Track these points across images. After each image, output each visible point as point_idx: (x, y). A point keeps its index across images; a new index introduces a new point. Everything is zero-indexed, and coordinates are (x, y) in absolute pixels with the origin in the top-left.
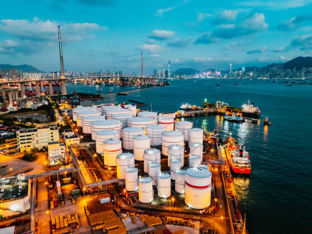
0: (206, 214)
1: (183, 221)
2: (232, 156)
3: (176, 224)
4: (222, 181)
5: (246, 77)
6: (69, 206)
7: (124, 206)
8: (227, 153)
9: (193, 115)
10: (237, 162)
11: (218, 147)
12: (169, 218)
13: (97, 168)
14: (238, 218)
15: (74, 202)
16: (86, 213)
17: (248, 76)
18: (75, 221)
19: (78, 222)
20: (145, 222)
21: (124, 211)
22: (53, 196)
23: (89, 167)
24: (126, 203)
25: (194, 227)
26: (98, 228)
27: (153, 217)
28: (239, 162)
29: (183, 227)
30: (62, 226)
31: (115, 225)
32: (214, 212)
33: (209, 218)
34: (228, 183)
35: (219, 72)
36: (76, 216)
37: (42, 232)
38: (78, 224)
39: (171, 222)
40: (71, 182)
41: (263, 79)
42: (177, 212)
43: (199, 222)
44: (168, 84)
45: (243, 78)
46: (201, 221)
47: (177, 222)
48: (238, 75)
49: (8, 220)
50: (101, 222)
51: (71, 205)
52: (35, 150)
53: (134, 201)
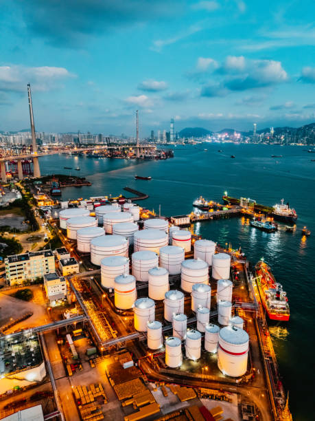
0: (243, 384)
1: (219, 394)
2: (267, 298)
3: (212, 398)
4: (257, 334)
5: (276, 142)
6: (88, 371)
7: (150, 371)
8: (260, 288)
9: (212, 218)
10: (273, 306)
11: (248, 277)
12: (203, 390)
13: (108, 312)
14: (278, 389)
15: (93, 366)
16: (109, 382)
17: (278, 140)
18: (100, 394)
19: (104, 395)
20: (177, 395)
21: (152, 379)
22: (66, 357)
23: (98, 310)
24: (151, 366)
25: (231, 403)
26: (128, 403)
27: (185, 388)
28: (275, 306)
29: (220, 402)
30: (88, 401)
31: (146, 400)
32: (252, 380)
33: (247, 389)
34: (264, 337)
35: (239, 135)
36: (100, 386)
37: (68, 408)
38: (104, 398)
39: (207, 396)
40: (83, 335)
41: (298, 145)
42: (211, 381)
43: (236, 395)
44: (172, 156)
45: (271, 144)
46: (238, 393)
47: (212, 395)
48: (265, 139)
49: (25, 391)
50: (130, 396)
51: (90, 370)
52: (27, 283)
53: (160, 365)
